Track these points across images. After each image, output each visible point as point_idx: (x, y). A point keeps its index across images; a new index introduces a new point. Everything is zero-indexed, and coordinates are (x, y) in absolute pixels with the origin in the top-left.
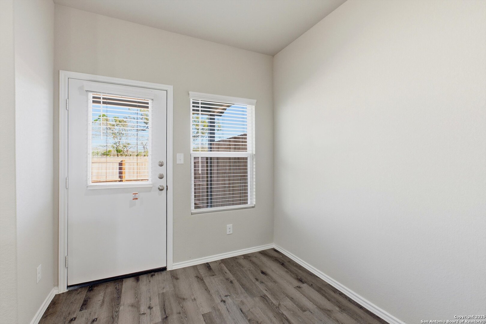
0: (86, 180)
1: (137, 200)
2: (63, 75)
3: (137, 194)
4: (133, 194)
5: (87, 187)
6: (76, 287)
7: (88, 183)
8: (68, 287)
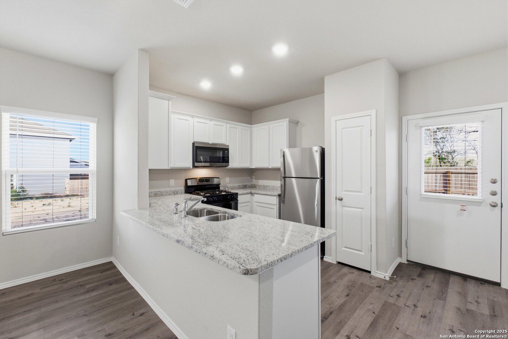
0: (420, 191)
1: (464, 211)
2: (404, 119)
3: (465, 206)
4: (461, 206)
5: (421, 195)
6: (413, 263)
7: (422, 192)
8: (408, 261)
